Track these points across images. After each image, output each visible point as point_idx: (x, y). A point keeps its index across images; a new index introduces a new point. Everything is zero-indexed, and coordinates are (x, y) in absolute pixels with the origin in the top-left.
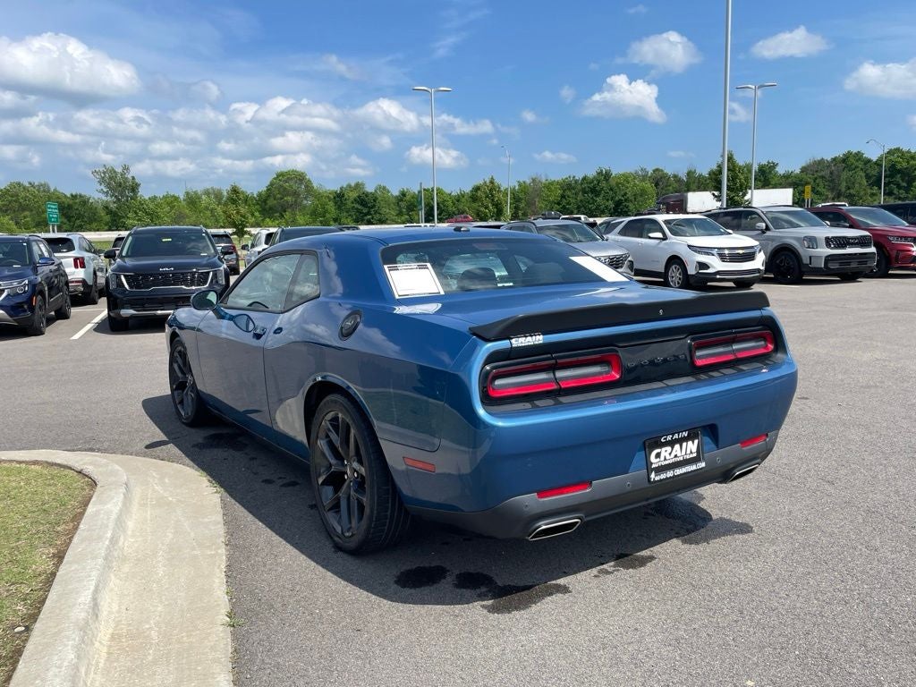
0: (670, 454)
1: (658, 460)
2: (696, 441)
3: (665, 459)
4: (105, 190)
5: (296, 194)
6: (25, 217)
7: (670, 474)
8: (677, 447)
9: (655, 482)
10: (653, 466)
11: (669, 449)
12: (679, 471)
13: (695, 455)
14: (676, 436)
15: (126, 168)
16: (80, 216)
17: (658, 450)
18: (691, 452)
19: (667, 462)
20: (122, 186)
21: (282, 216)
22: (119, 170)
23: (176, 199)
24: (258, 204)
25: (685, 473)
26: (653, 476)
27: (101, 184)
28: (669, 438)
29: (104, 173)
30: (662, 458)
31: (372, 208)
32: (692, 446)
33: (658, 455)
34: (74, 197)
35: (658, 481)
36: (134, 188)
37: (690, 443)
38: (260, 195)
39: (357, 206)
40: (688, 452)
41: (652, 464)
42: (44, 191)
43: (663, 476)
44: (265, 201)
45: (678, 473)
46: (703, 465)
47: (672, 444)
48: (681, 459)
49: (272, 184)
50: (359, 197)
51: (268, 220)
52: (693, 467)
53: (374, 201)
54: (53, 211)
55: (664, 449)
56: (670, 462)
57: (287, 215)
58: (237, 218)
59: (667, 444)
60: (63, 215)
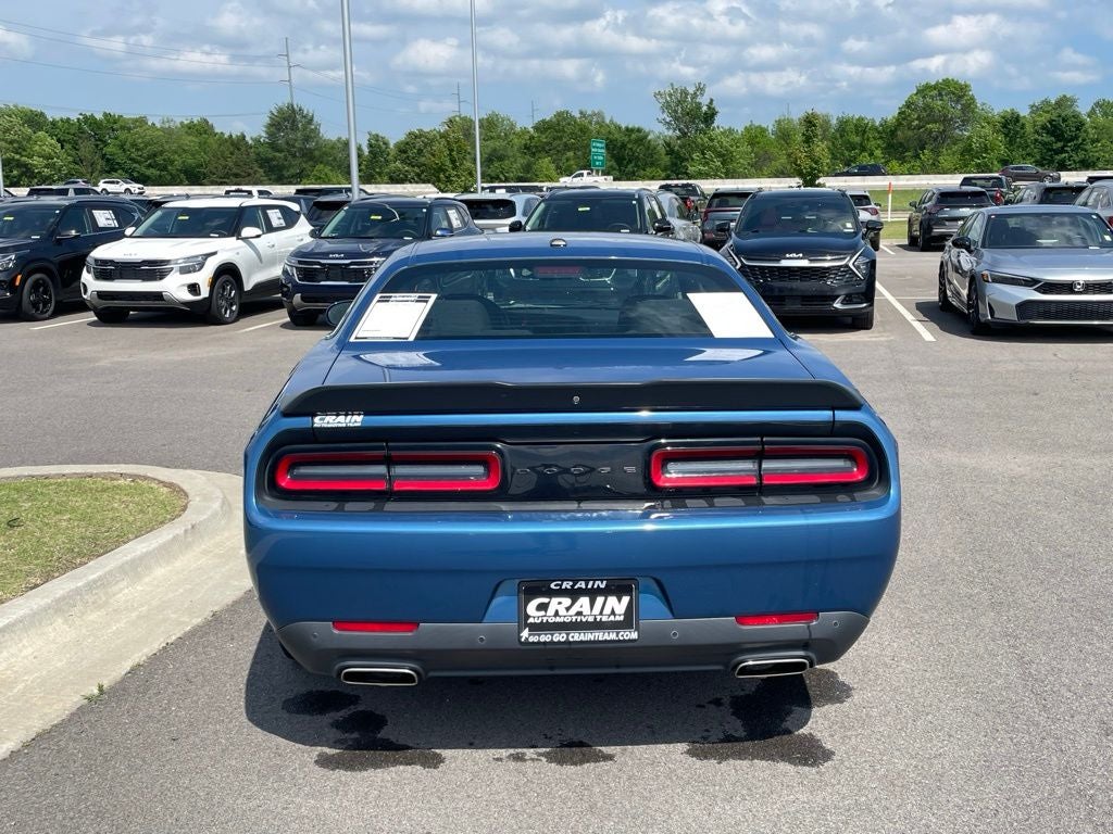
0: (568, 609)
1: (543, 613)
2: (626, 599)
3: (556, 614)
4: (668, 119)
5: (945, 120)
6: (567, 160)
7: (559, 637)
8: (584, 601)
9: (527, 642)
10: (531, 620)
11: (567, 601)
12: (576, 636)
13: (622, 618)
14: (582, 585)
15: (700, 89)
16: (633, 159)
17: (545, 600)
18: (613, 613)
19: (558, 620)
20: (693, 115)
21: (917, 156)
22: (691, 90)
23: (763, 131)
24: (881, 138)
25: (590, 642)
26: (525, 634)
27: (663, 112)
28: (567, 585)
29: (670, 95)
30: (551, 611)
31: (1071, 140)
32: (617, 606)
33: (543, 607)
34: (629, 131)
35: (533, 643)
36: (710, 117)
37: (612, 600)
38: (884, 123)
39: (1046, 138)
40: (607, 611)
41: (528, 617)
42: (597, 123)
43: (545, 638)
44: (893, 133)
45: (576, 639)
46: (634, 635)
47: (574, 594)
48: (591, 619)
49: (909, 105)
50: (1051, 122)
51: (894, 162)
52: (612, 636)
53: (1078, 129)
54: (598, 150)
55: (555, 600)
56: (567, 620)
57: (926, 155)
58: (806, 164)
59: (561, 593)
60: (613, 156)
